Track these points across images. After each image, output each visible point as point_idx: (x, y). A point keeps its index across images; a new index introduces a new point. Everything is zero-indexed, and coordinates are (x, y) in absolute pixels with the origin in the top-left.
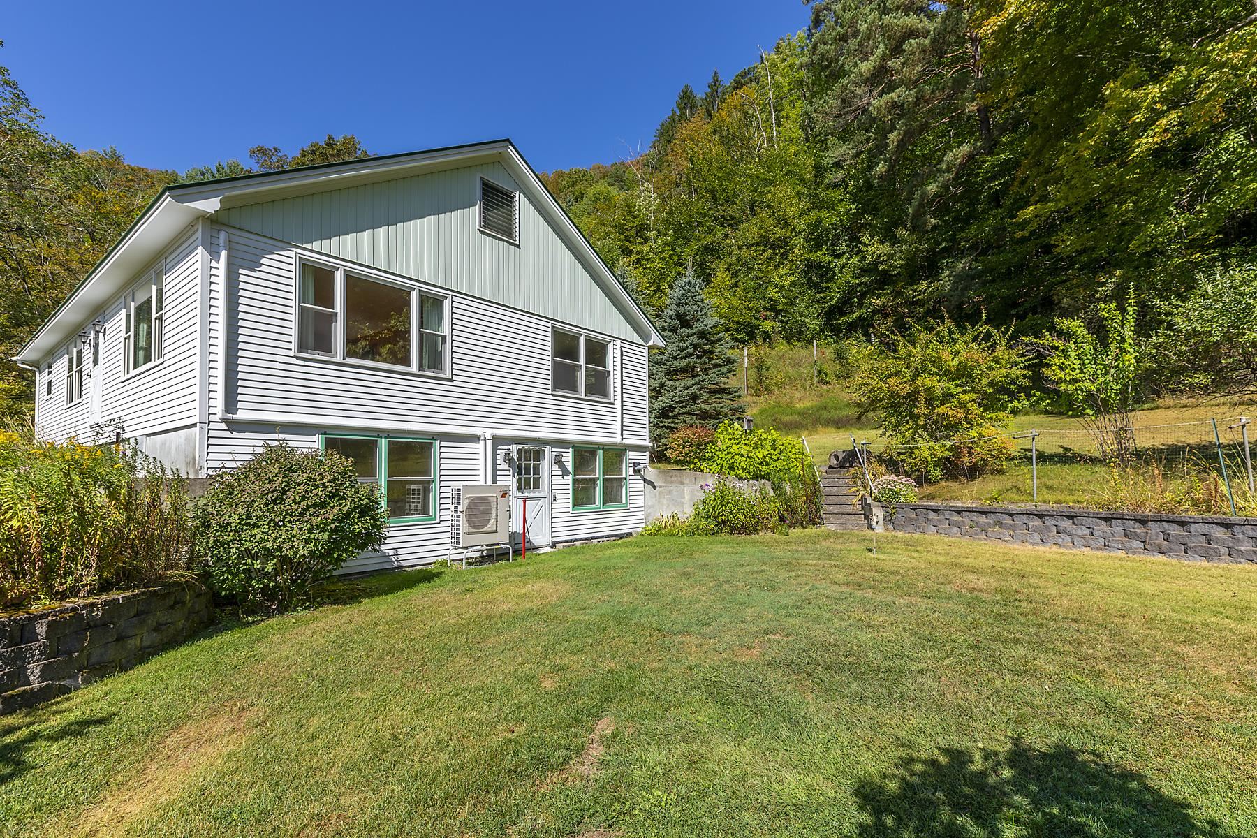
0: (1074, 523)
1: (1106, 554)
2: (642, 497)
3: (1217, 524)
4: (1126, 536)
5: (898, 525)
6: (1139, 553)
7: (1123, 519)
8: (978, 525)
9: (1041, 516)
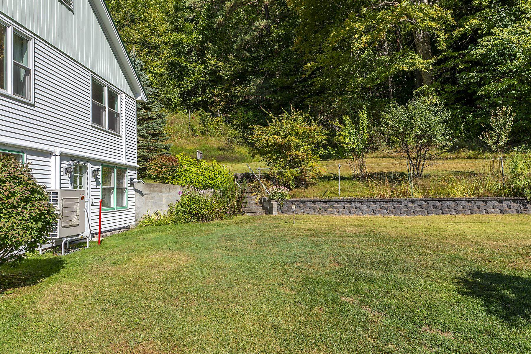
0: (362, 204)
1: (375, 216)
2: (134, 201)
3: (410, 201)
4: (381, 208)
5: (285, 211)
6: (386, 215)
7: (380, 201)
8: (323, 208)
9: (349, 202)
